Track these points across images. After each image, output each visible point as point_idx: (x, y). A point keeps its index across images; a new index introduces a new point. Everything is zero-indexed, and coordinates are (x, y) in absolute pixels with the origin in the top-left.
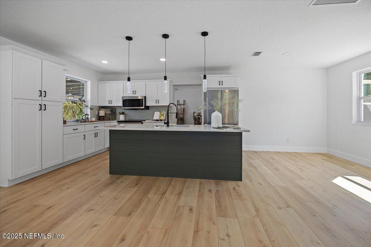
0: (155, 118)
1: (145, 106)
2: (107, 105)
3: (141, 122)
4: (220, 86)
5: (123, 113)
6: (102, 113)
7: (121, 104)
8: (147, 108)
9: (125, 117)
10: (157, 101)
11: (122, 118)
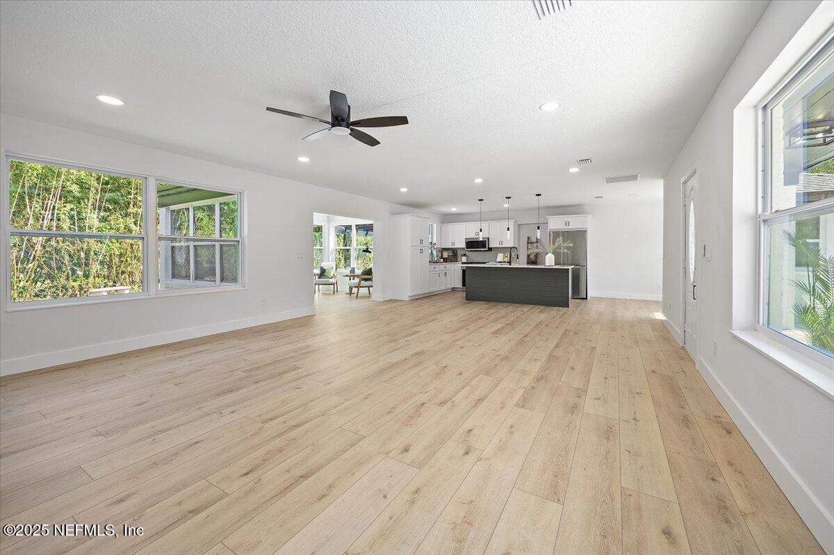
0: (498, 260)
1: (489, 248)
2: (451, 247)
3: (485, 263)
4: (566, 227)
5: (465, 255)
6: (445, 255)
7: (464, 245)
8: (490, 249)
9: (467, 260)
10: (501, 243)
11: (464, 259)
